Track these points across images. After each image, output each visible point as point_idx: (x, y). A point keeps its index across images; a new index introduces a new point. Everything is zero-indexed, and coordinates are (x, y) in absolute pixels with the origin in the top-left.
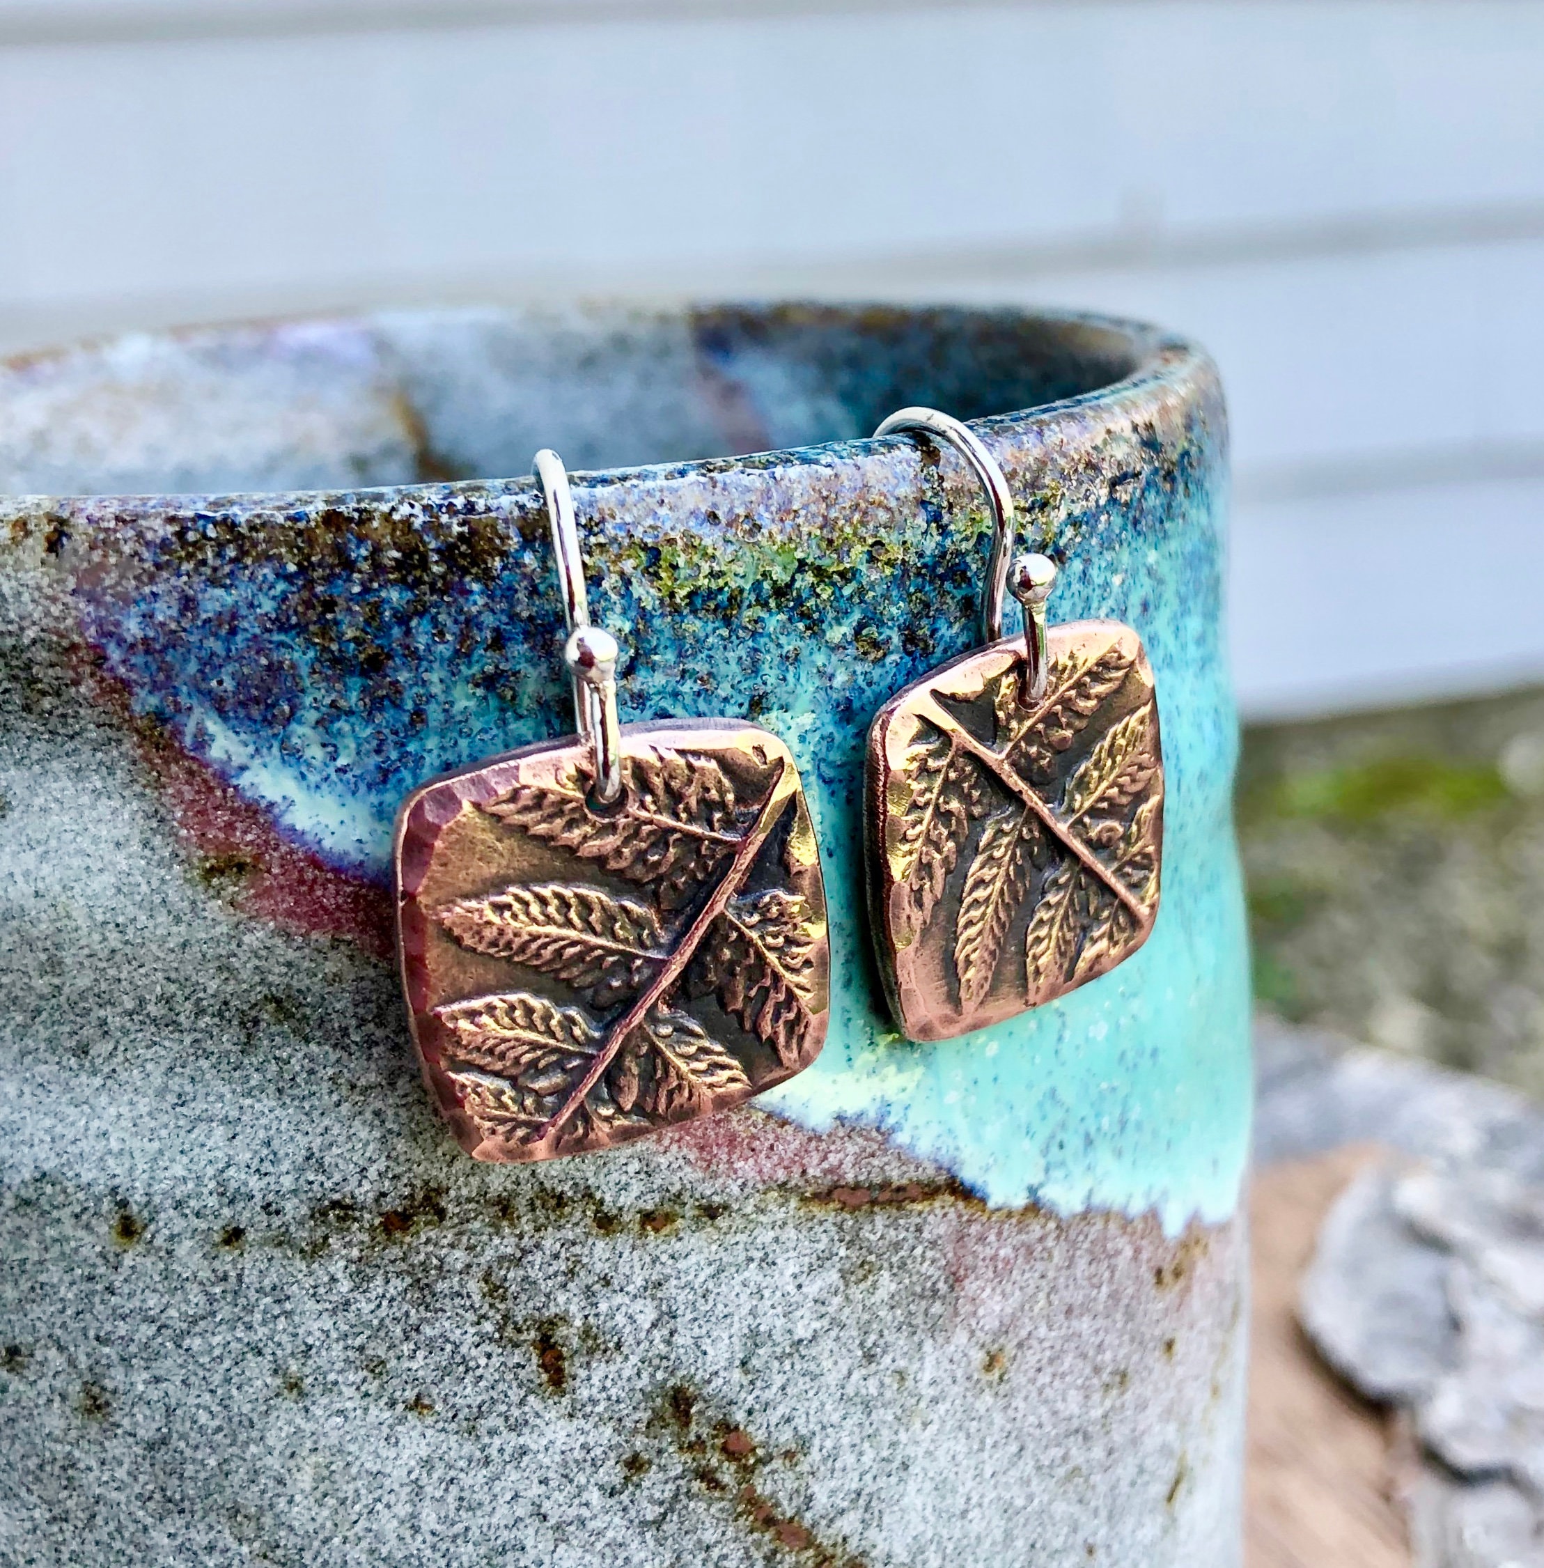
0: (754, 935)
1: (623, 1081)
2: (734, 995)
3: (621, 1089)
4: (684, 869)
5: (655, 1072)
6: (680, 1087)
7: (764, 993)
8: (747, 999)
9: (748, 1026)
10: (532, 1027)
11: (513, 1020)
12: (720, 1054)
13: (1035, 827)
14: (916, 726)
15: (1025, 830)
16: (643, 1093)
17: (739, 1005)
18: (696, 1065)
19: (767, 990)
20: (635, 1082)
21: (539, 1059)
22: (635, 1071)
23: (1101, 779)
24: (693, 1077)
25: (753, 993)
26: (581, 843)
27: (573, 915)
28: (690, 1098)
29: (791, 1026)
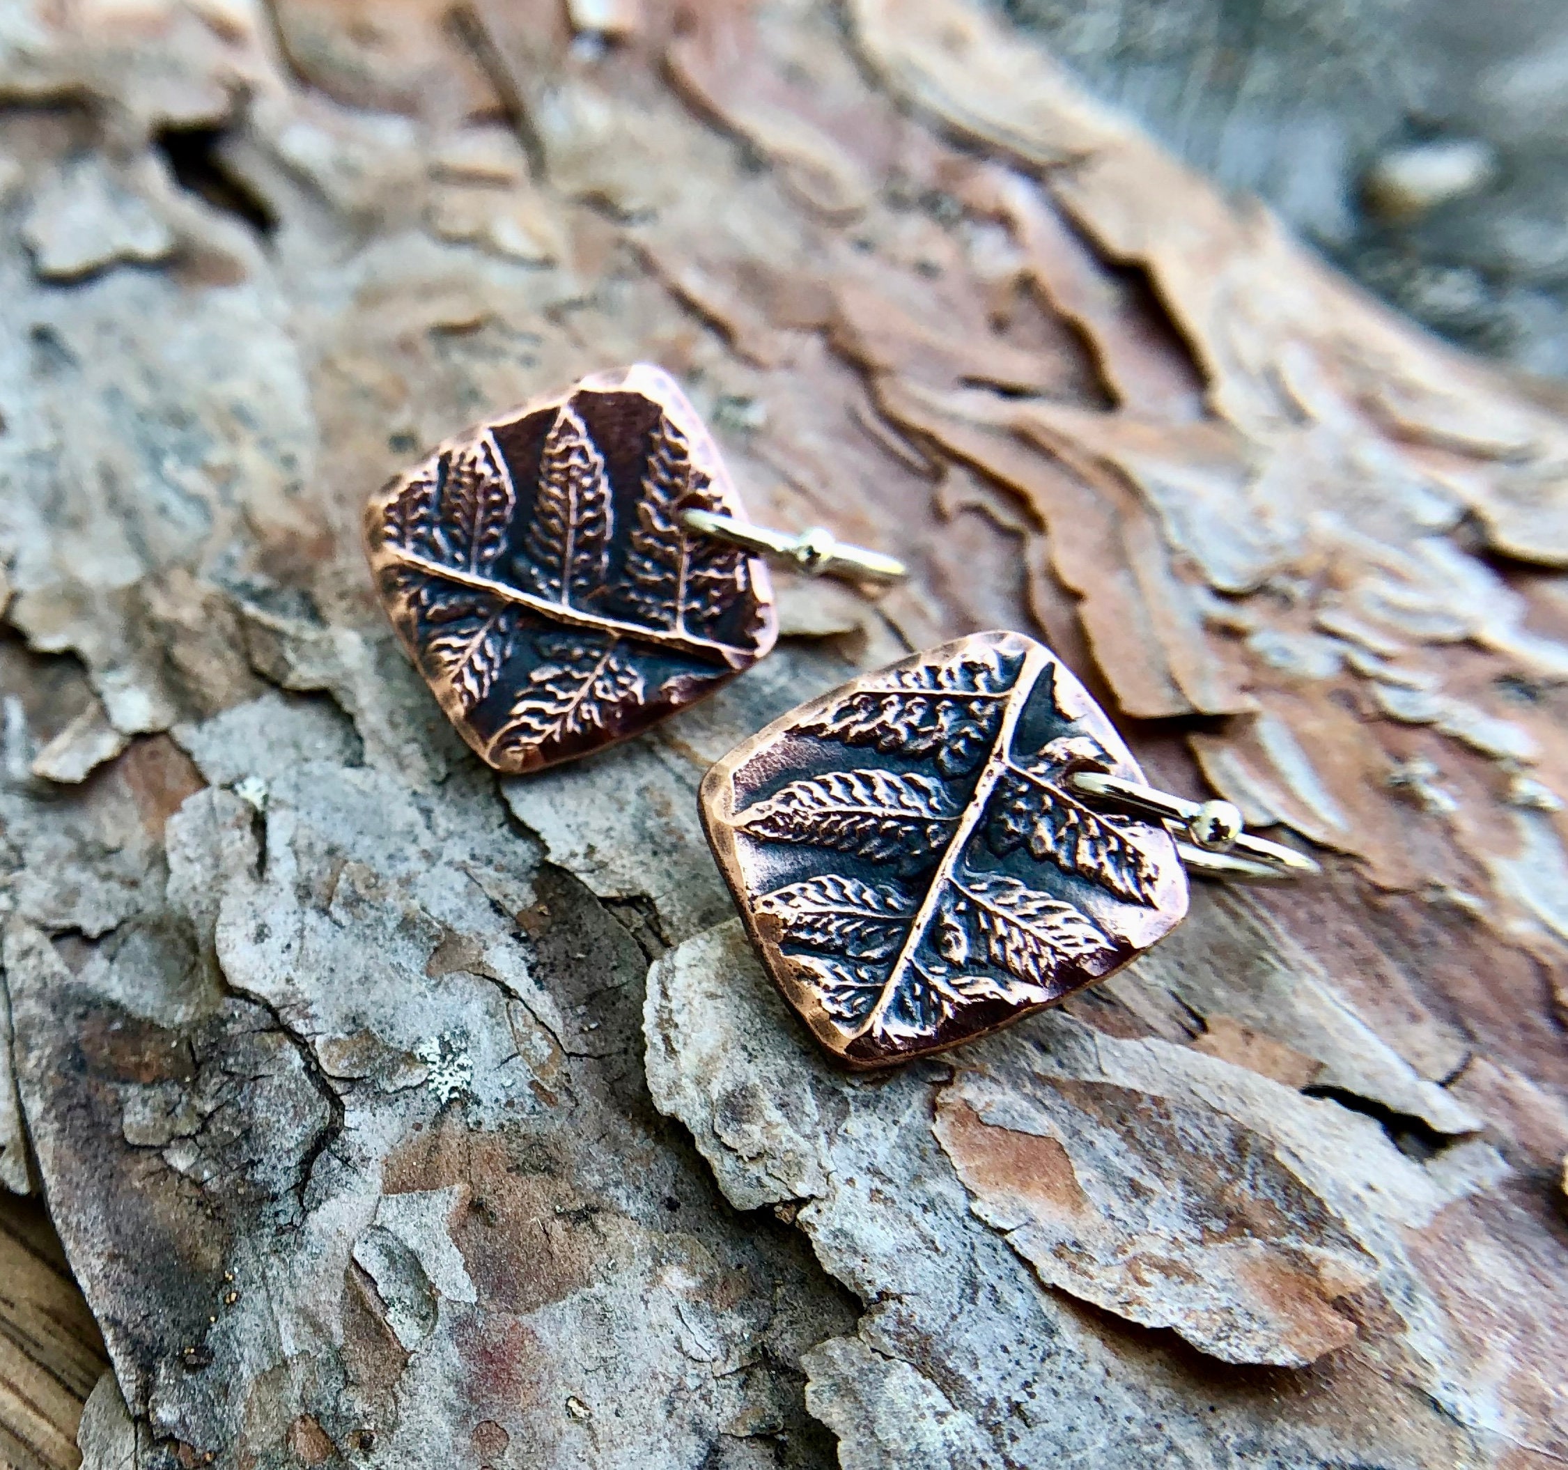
13: (942, 838)
14: (1014, 654)
15: (935, 827)
23: (1011, 906)
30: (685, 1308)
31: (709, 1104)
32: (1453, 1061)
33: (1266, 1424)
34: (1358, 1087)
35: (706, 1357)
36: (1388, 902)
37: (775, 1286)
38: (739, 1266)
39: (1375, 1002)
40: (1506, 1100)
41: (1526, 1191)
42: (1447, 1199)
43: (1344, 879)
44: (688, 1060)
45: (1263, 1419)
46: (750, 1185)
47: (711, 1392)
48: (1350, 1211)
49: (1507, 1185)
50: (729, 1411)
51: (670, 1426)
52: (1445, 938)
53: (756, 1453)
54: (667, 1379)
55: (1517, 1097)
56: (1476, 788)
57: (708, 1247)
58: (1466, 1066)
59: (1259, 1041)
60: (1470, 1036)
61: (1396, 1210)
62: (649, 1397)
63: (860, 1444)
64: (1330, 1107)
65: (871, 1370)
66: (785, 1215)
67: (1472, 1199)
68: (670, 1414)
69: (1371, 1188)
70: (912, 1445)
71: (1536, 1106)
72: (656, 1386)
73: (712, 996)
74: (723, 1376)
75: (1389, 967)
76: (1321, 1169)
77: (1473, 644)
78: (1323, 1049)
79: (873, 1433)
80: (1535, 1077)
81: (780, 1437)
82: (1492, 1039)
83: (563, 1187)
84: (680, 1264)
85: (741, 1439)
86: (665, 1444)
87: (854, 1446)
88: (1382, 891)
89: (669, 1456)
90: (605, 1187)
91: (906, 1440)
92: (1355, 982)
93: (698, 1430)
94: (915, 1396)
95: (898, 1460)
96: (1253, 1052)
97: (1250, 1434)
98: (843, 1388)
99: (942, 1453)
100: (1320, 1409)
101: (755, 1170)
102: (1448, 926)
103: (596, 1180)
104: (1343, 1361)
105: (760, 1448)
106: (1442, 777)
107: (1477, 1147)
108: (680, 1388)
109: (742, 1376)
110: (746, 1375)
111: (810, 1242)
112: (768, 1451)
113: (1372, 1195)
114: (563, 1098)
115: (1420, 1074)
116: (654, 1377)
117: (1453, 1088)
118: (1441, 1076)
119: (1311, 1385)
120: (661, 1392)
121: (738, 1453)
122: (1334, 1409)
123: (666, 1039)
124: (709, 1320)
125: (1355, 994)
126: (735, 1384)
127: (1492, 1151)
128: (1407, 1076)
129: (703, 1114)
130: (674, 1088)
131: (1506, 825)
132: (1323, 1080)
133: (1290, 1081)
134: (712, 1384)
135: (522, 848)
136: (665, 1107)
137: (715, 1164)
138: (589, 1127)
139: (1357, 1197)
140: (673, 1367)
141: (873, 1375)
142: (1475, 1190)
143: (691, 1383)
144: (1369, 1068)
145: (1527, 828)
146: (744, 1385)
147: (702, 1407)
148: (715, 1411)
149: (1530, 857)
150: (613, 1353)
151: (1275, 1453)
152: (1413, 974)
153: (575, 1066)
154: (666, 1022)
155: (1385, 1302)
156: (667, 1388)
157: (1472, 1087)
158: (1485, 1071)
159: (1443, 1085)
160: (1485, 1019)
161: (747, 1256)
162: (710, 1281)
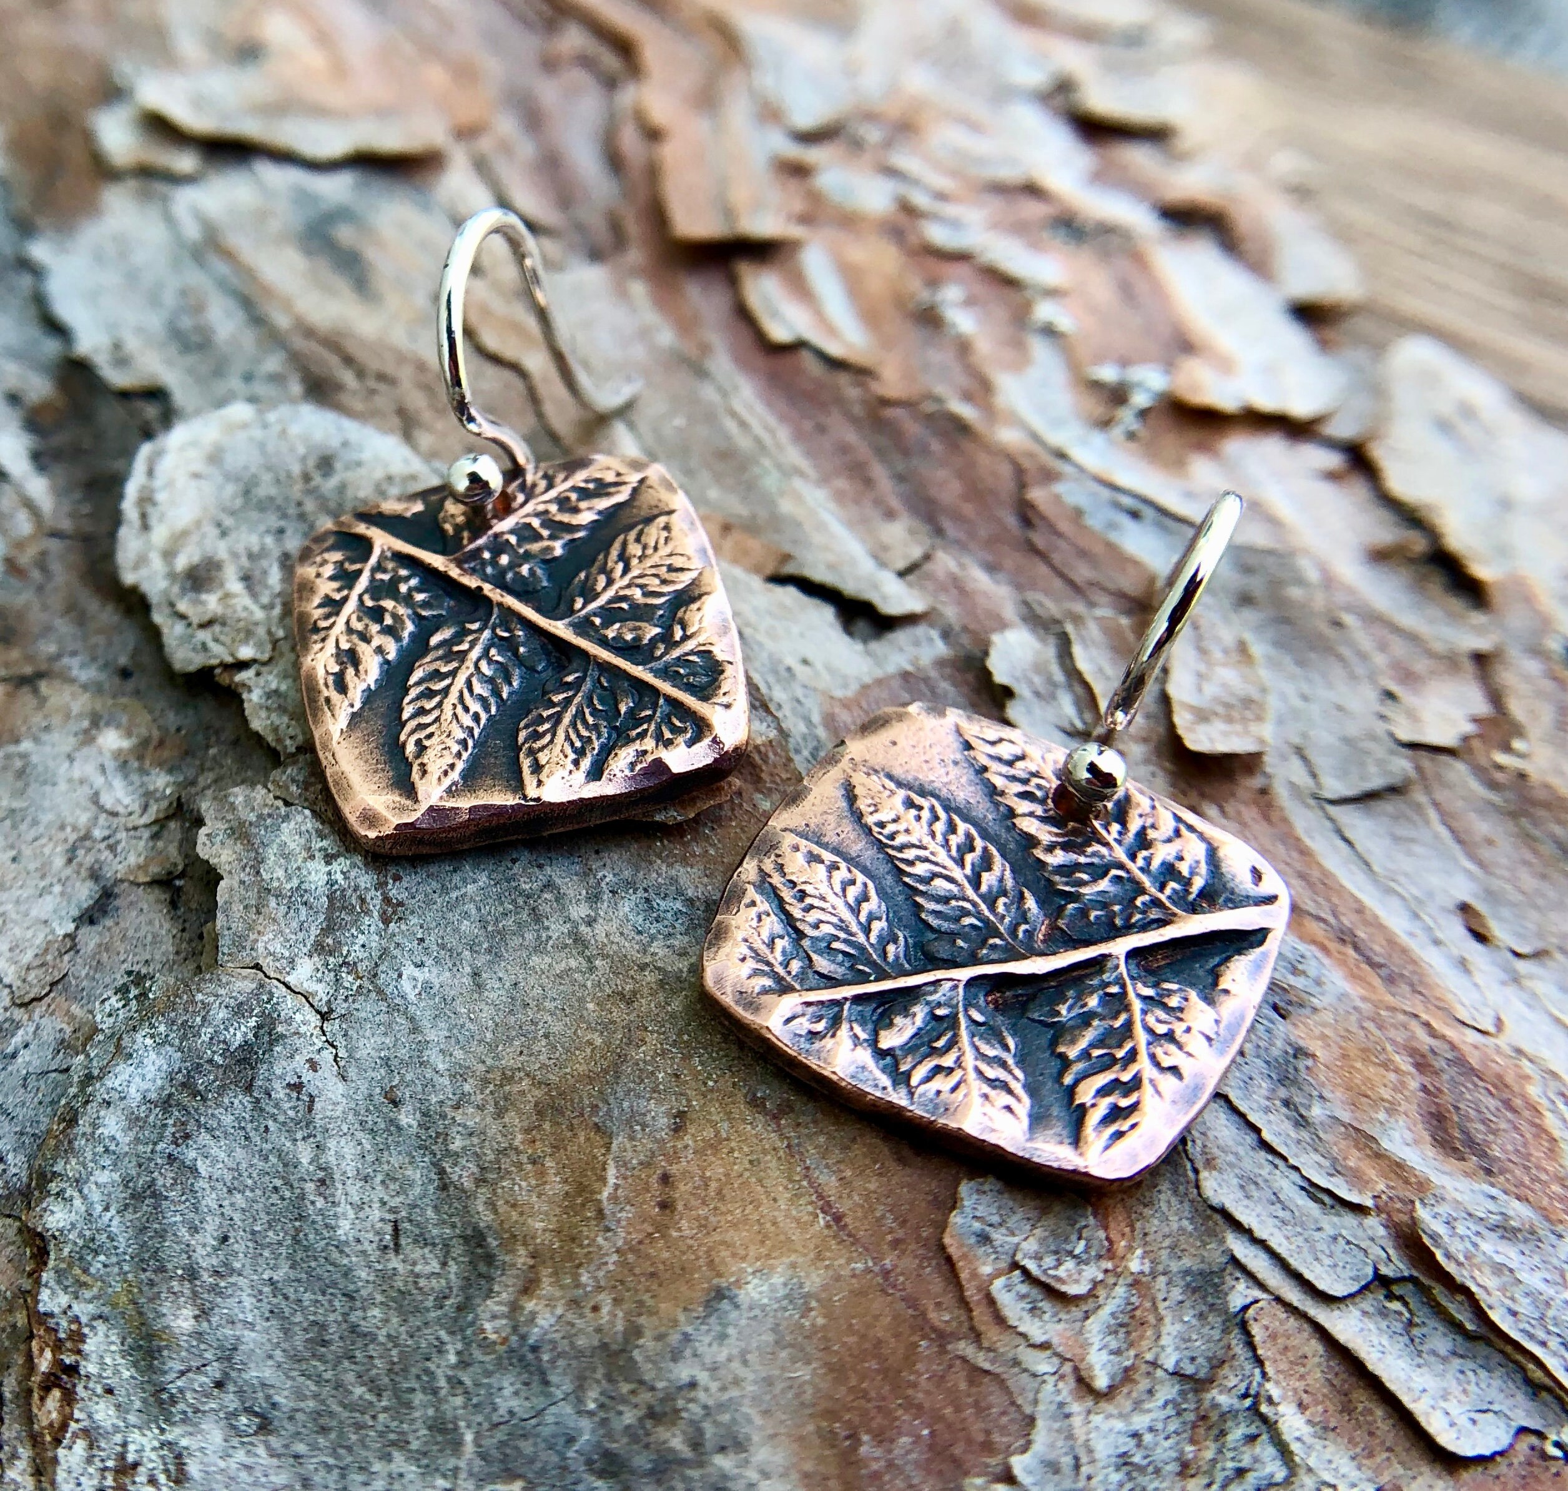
0: (1137, 1005)
1: (899, 1020)
2: (1073, 1042)
3: (891, 1025)
4: (1105, 905)
5: (938, 1038)
6: (950, 1071)
7: (1109, 1062)
8: (1086, 1054)
9: (1068, 1080)
10: (855, 911)
11: (844, 890)
12: (1016, 1078)
16: (909, 1048)
17: (1073, 1053)
18: (984, 1067)
19: (1114, 1061)
20: (910, 1032)
21: (837, 939)
22: (919, 1021)
24: (972, 1075)
25: (1096, 1053)
26: (1024, 815)
27: (969, 858)
28: (954, 1089)
29: (1116, 1114)
30: (110, 765)
31: (172, 576)
32: (916, 553)
33: (643, 864)
34: (819, 574)
35: (121, 810)
36: (890, 413)
37: (208, 747)
38: (179, 730)
39: (857, 502)
40: (958, 587)
41: (958, 670)
42: (879, 673)
43: (852, 392)
44: (160, 534)
45: (642, 862)
46: (194, 649)
47: (118, 842)
48: (778, 681)
49: (940, 663)
50: (132, 860)
51: (69, 871)
52: (936, 446)
53: (152, 898)
54: (75, 829)
55: (970, 586)
56: (1001, 313)
57: (151, 712)
58: (927, 557)
59: (736, 536)
60: (939, 532)
61: (825, 681)
62: (51, 845)
63: (242, 882)
64: (790, 594)
65: (270, 815)
66: (224, 679)
67: (905, 676)
68: (70, 861)
69: (805, 662)
70: (295, 882)
71: (985, 594)
72: (62, 835)
73: (196, 476)
74: (135, 828)
75: (879, 472)
76: (760, 645)
77: (1032, 190)
78: (795, 542)
79: (258, 872)
80: (991, 568)
81: (178, 883)
82: (962, 536)
83: (15, 654)
84: (118, 727)
85: (138, 885)
86: (57, 889)
87: (236, 885)
88: (885, 402)
89: (58, 899)
90: (58, 656)
91: (289, 878)
92: (841, 483)
93: (95, 875)
94: (309, 841)
95: (277, 897)
96: (728, 544)
97: (627, 874)
98: (240, 832)
99: (323, 890)
100: (698, 851)
101: (203, 635)
102: (943, 435)
103: (52, 649)
104: (733, 810)
105: (157, 893)
106: (970, 302)
107: (920, 630)
108: (87, 836)
109: (155, 828)
110: (159, 826)
111: (242, 701)
112: (163, 897)
113: (806, 669)
114: (36, 574)
115: (882, 564)
116: (62, 827)
117: (910, 578)
118: (901, 565)
119: (696, 831)
120: (66, 840)
121: (132, 898)
122: (712, 852)
123: (144, 516)
124: (135, 777)
125: (839, 497)
126: (146, 834)
127: (935, 634)
128: (867, 565)
129: (163, 584)
130: (141, 561)
131: (1019, 345)
132: (789, 569)
133: (756, 569)
134: (122, 835)
135: (51, 347)
136: (129, 578)
137: (165, 630)
138: (56, 601)
139: (789, 669)
140: (83, 818)
141: (271, 821)
142: (910, 668)
143: (98, 833)
144: (831, 557)
145: (1040, 349)
146: (155, 837)
147: (106, 855)
148: (118, 859)
149: (1034, 373)
150: (25, 805)
151: (646, 890)
152: (900, 478)
153: (54, 545)
154: (146, 500)
155: (790, 760)
156: (73, 837)
157: (929, 577)
158: (945, 562)
159: (902, 574)
160: (958, 518)
161: (188, 719)
162: (144, 743)
